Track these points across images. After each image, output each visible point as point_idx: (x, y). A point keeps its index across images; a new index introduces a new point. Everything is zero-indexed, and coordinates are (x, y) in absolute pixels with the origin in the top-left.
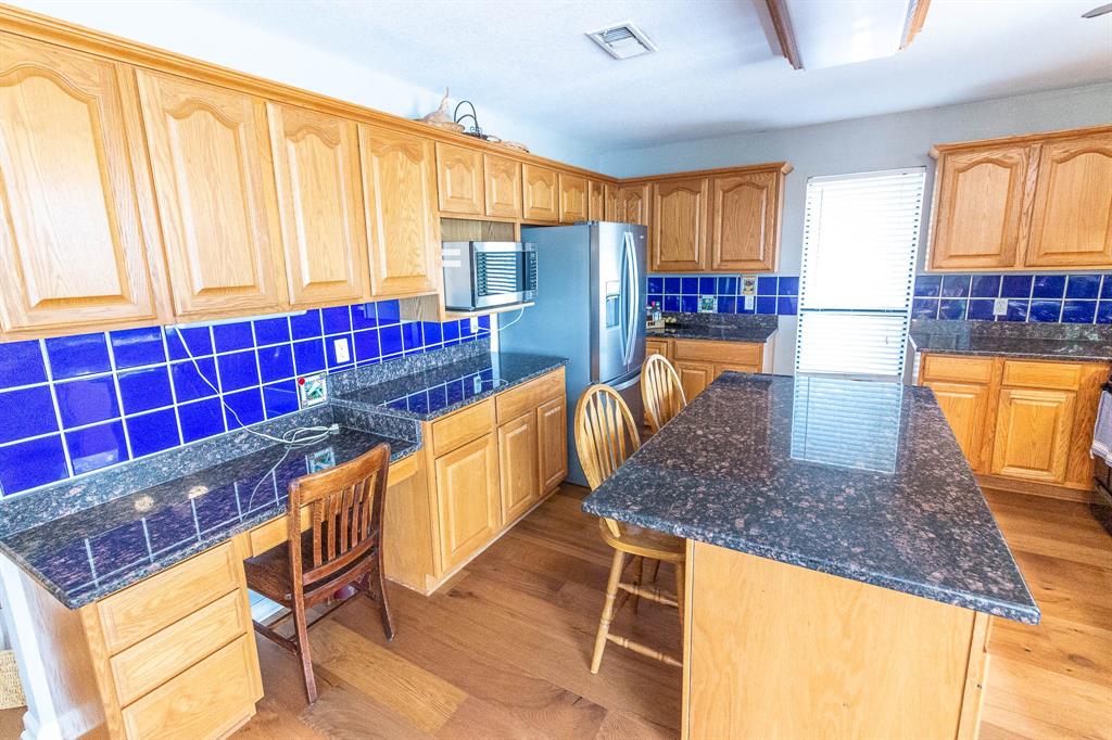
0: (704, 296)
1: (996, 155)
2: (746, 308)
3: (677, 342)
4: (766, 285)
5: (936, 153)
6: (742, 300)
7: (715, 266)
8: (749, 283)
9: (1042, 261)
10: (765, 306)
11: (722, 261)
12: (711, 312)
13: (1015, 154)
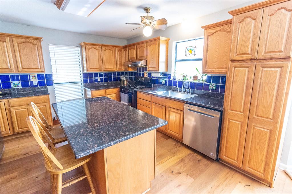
0: (14, 82)
1: (95, 47)
2: (34, 85)
3: (10, 100)
4: (40, 77)
5: (83, 44)
6: (32, 82)
7: (20, 70)
8: (33, 76)
9: (106, 70)
10: (41, 84)
11: (22, 68)
12: (19, 87)
13: (98, 47)
